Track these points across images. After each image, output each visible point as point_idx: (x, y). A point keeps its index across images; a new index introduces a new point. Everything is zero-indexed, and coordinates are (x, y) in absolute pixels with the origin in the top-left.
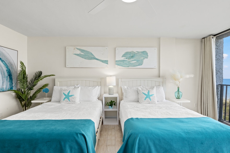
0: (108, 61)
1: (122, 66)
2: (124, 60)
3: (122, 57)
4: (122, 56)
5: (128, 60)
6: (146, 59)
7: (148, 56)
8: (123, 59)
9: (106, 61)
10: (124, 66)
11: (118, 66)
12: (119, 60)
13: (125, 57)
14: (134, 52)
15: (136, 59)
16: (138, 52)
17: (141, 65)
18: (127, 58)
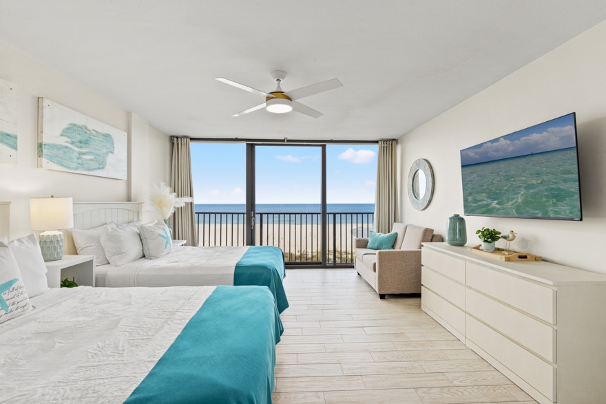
0: (16, 138)
1: (62, 165)
2: (66, 147)
3: (62, 135)
4: (60, 132)
5: (76, 149)
6: (110, 155)
7: (114, 148)
8: (63, 141)
9: (9, 135)
10: (66, 167)
11: (50, 162)
12: (54, 145)
13: (69, 137)
14: (90, 131)
15: (94, 151)
16: (96, 132)
17: (103, 168)
18: (72, 144)
